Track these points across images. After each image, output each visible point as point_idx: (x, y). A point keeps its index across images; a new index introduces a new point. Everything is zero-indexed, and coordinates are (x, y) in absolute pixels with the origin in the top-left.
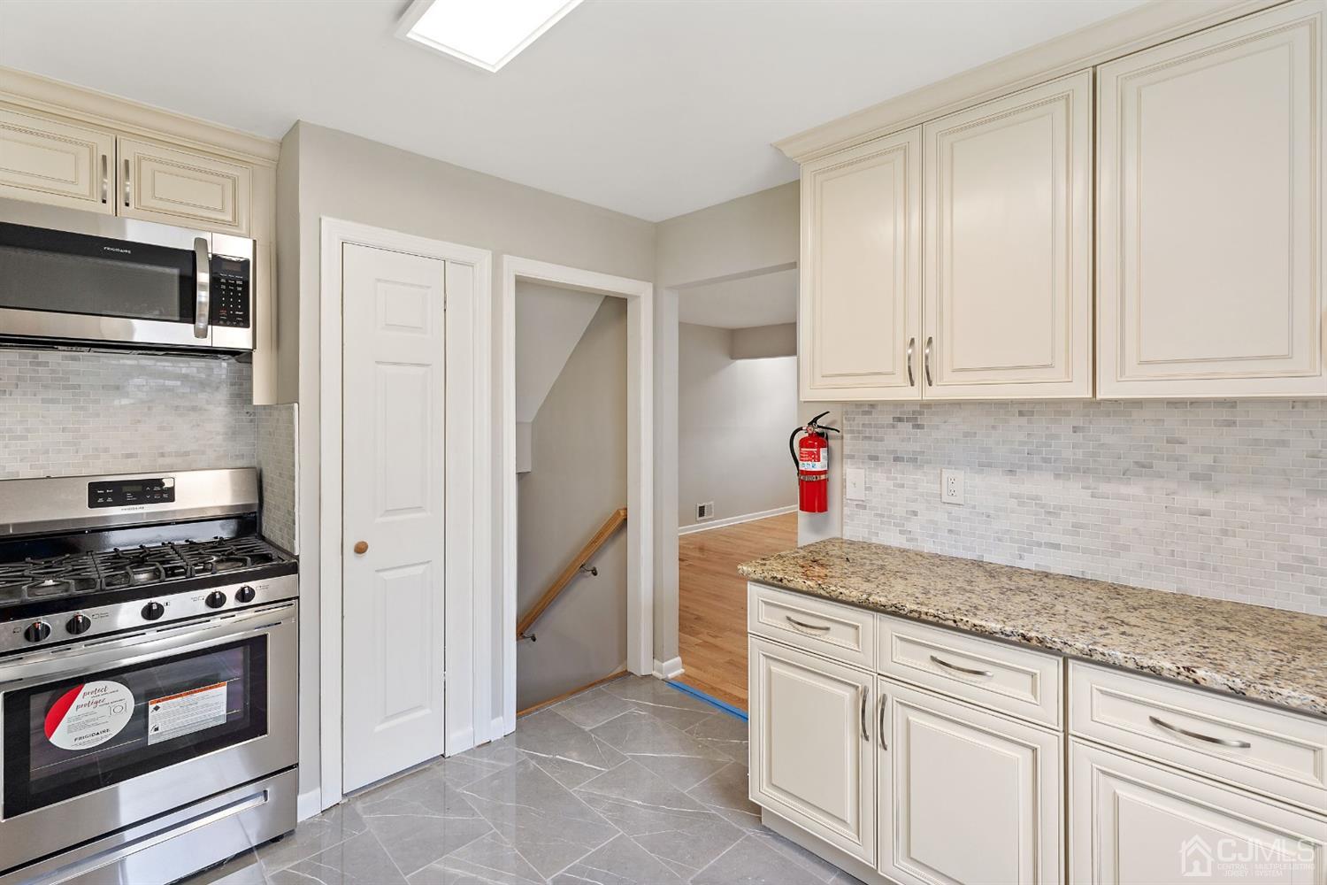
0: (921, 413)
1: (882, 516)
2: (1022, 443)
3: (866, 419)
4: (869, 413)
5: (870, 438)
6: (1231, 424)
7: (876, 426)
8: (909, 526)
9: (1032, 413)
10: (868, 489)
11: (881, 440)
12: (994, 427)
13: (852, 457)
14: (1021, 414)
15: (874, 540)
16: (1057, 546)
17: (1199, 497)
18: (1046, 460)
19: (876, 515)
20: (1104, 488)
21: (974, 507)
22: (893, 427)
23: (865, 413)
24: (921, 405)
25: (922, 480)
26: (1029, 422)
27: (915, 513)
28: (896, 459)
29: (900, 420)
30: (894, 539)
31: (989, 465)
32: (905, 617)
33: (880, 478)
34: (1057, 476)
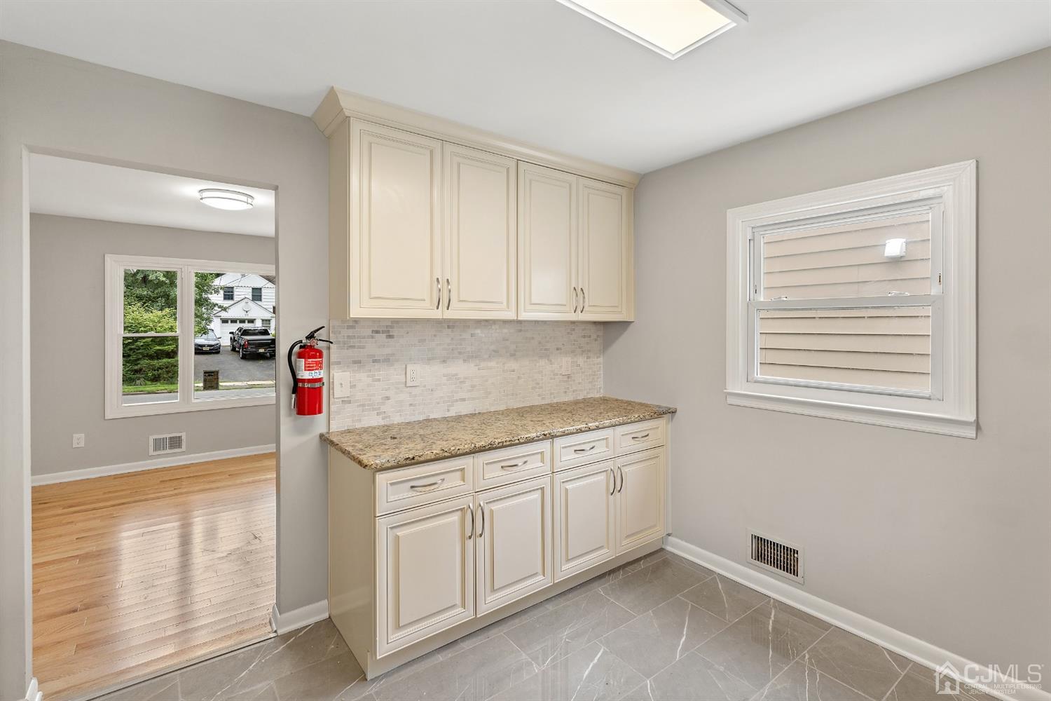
0: (392, 327)
1: (363, 405)
2: (449, 345)
3: (350, 332)
4: (352, 327)
5: (353, 347)
6: (520, 331)
7: (359, 337)
8: (383, 409)
9: (453, 327)
10: (353, 386)
11: (363, 347)
12: (435, 336)
13: (339, 363)
14: (449, 327)
15: (358, 425)
16: (463, 400)
17: (513, 364)
18: (460, 353)
19: (358, 406)
20: (483, 364)
21: (425, 386)
22: (372, 337)
23: (349, 327)
24: (392, 321)
25: (393, 374)
26: (452, 331)
27: (388, 398)
28: (374, 361)
29: (377, 332)
30: (373, 420)
31: (433, 359)
32: (496, 448)
33: (363, 377)
34: (465, 361)
